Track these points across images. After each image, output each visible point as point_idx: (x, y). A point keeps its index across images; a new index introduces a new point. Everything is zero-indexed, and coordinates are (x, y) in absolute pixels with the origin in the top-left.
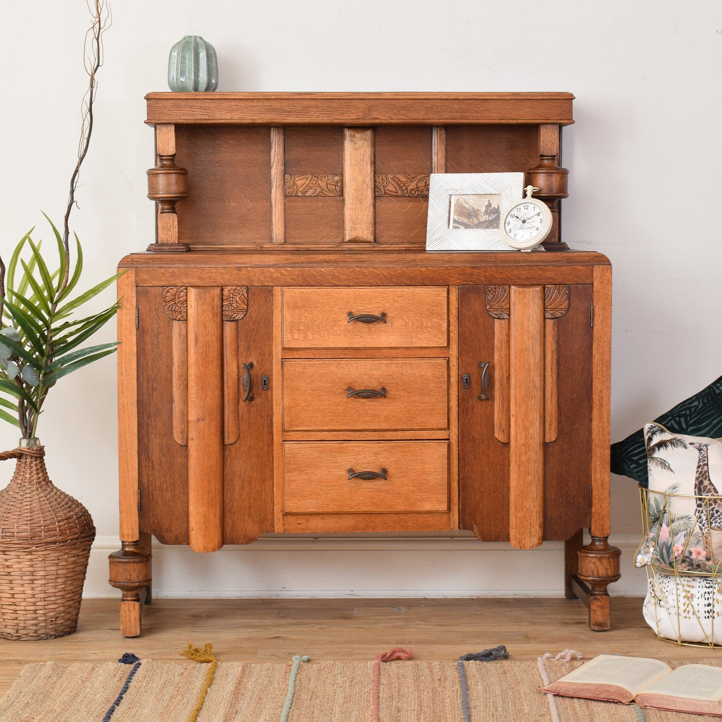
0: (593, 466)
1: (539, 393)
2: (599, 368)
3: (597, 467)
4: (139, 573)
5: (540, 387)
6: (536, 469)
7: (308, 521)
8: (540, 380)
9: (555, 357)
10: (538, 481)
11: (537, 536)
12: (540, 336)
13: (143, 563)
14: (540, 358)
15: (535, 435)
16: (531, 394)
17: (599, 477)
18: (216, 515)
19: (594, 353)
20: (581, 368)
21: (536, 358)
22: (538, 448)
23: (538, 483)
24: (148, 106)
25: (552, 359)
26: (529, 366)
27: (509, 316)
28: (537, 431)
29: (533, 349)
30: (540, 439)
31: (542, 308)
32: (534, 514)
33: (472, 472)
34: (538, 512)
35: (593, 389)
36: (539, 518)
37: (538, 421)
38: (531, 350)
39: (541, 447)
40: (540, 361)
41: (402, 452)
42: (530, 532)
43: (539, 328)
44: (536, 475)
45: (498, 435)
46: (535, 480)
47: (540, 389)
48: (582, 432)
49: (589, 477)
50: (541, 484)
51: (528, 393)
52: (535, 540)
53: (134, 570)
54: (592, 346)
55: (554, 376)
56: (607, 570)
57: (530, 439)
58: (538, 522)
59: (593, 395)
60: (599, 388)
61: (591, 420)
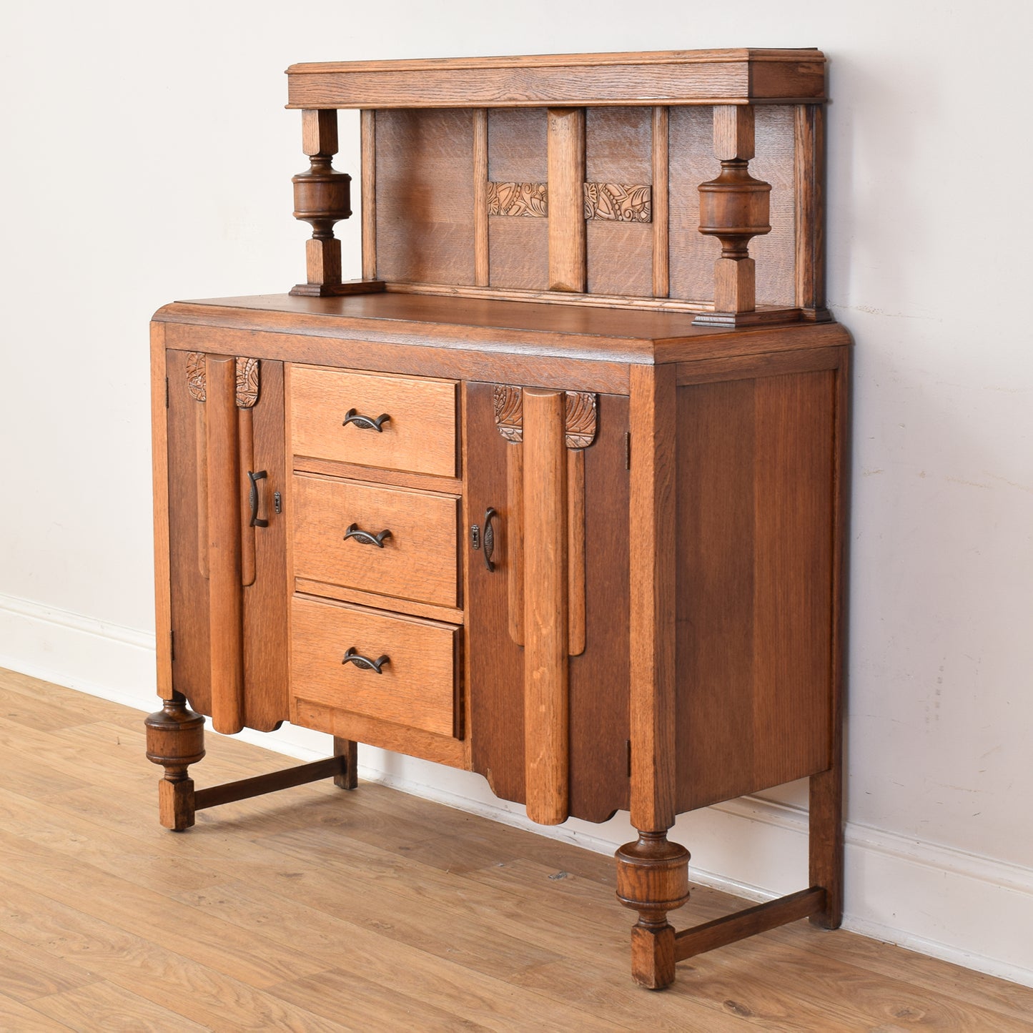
0: (632, 707)
1: (554, 571)
2: (638, 541)
3: (638, 710)
4: (164, 744)
5: (556, 561)
6: (551, 695)
7: (320, 714)
8: (556, 550)
9: (579, 514)
10: (554, 717)
11: (554, 806)
12: (556, 476)
13: (169, 733)
14: (556, 514)
15: (550, 640)
16: (544, 572)
17: (639, 728)
18: (230, 683)
19: (631, 515)
20: (614, 538)
21: (550, 512)
22: (554, 663)
23: (555, 721)
24: (290, 84)
25: (575, 516)
26: (541, 525)
27: (522, 438)
28: (551, 632)
29: (545, 496)
30: (557, 648)
31: (559, 430)
32: (549, 769)
33: (484, 684)
34: (555, 769)
35: (631, 576)
36: (557, 779)
37: (553, 618)
38: (543, 498)
39: (560, 662)
40: (556, 518)
41: (405, 634)
42: (545, 798)
43: (553, 462)
44: (552, 707)
45: (512, 632)
46: (550, 714)
47: (556, 564)
48: (617, 647)
49: (626, 725)
50: (559, 722)
51: (539, 569)
52: (551, 813)
53: (158, 740)
54: (629, 503)
55: (577, 547)
56: (634, 888)
57: (542, 645)
58: (555, 784)
59: (631, 587)
60: (639, 577)
61: (628, 628)
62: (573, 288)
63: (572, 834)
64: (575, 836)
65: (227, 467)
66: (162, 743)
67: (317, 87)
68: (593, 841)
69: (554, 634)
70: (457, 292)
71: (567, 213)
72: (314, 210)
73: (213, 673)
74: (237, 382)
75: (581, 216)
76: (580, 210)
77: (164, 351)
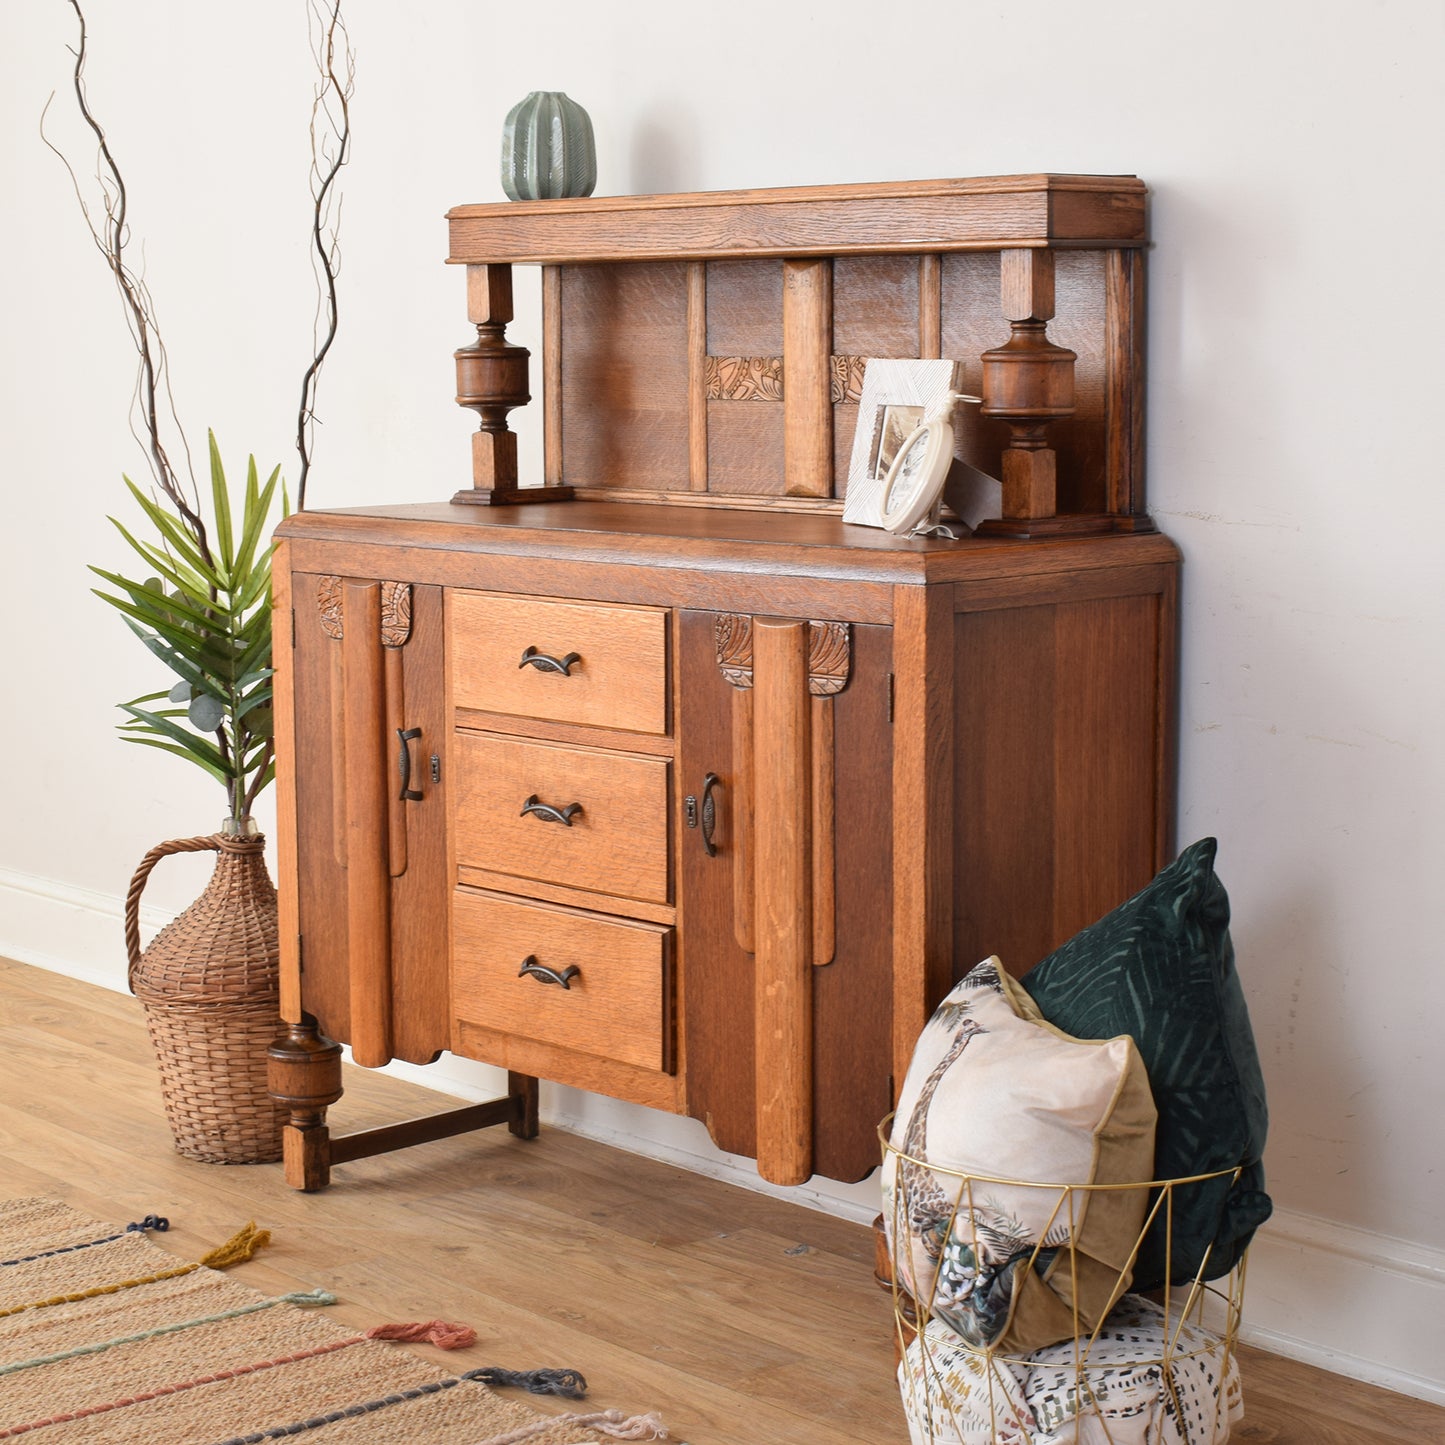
0: (896, 1032)
1: (794, 855)
2: (904, 815)
3: (903, 1037)
4: (290, 1081)
5: (796, 842)
6: (789, 1017)
7: (490, 1042)
8: (797, 828)
9: (827, 782)
10: (793, 1045)
11: (794, 1161)
12: (796, 731)
13: (296, 1066)
14: (796, 781)
15: (788, 946)
16: (780, 857)
18: (374, 1002)
19: (895, 782)
20: (872, 812)
21: (789, 779)
22: (794, 974)
23: (794, 1050)
24: (451, 231)
25: (822, 783)
26: (777, 795)
27: (752, 681)
28: (790, 936)
29: (782, 758)
30: (797, 955)
31: (800, 670)
32: (787, 1113)
33: (702, 1002)
34: (795, 1113)
35: (895, 861)
36: (797, 1125)
37: (792, 917)
38: (779, 761)
39: (801, 973)
40: (797, 787)
41: (600, 938)
42: (781, 1150)
43: (793, 713)
44: (791, 1032)
45: (740, 936)
46: (788, 1041)
47: (797, 847)
48: (876, 954)
49: (889, 1056)
50: (800, 1051)
51: (775, 852)
52: (790, 1170)
53: (282, 1075)
54: (892, 767)
55: (825, 823)
57: (778, 952)
58: (794, 1132)
59: (895, 876)
60: (905, 862)
61: (891, 930)
62: (817, 492)
63: (814, 1197)
64: (819, 1199)
65: (370, 724)
66: (287, 1079)
67: (486, 235)
68: (842, 1205)
69: (793, 936)
70: (666, 500)
71: (809, 396)
72: (482, 393)
73: (353, 989)
74: (383, 614)
75: (827, 399)
76: (825, 390)
77: (290, 575)
